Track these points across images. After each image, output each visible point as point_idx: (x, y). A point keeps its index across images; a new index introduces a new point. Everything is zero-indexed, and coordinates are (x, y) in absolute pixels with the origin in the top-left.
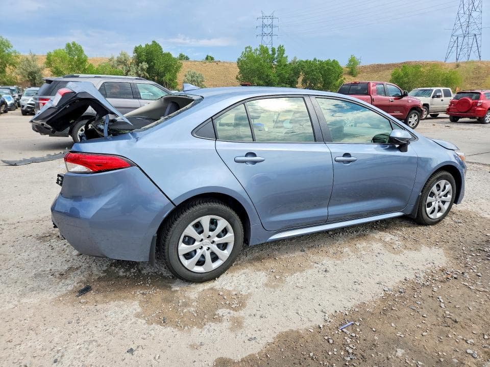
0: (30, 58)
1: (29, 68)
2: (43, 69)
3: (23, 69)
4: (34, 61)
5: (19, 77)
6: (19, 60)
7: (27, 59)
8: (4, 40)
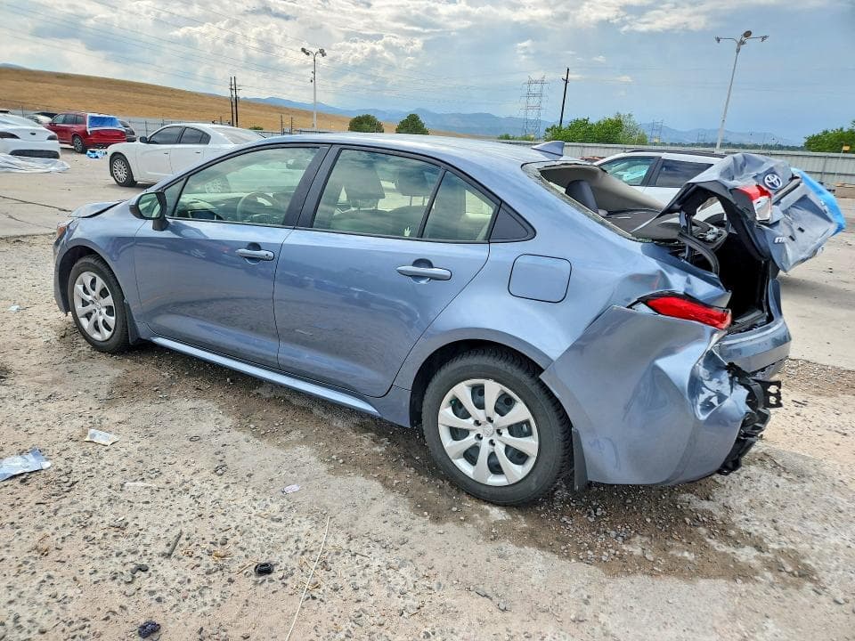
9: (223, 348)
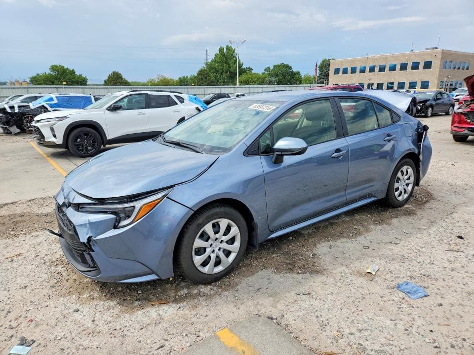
9: (329, 208)
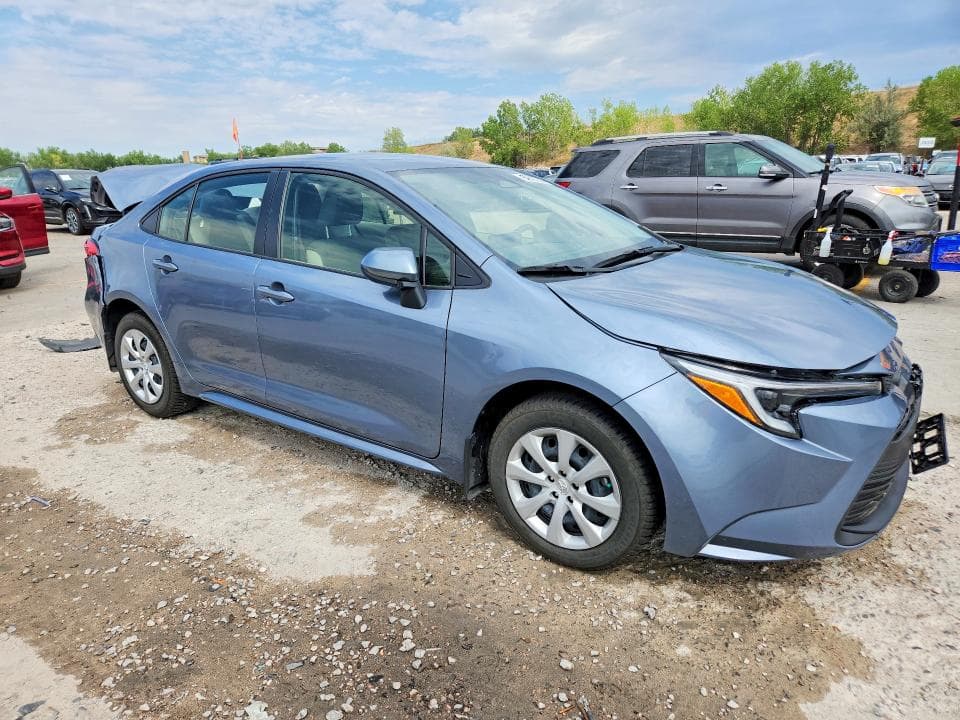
0: (884, 97)
1: (876, 116)
2: (904, 115)
3: (866, 120)
4: (890, 101)
5: (853, 136)
6: (861, 104)
7: (878, 98)
8: (845, 68)
